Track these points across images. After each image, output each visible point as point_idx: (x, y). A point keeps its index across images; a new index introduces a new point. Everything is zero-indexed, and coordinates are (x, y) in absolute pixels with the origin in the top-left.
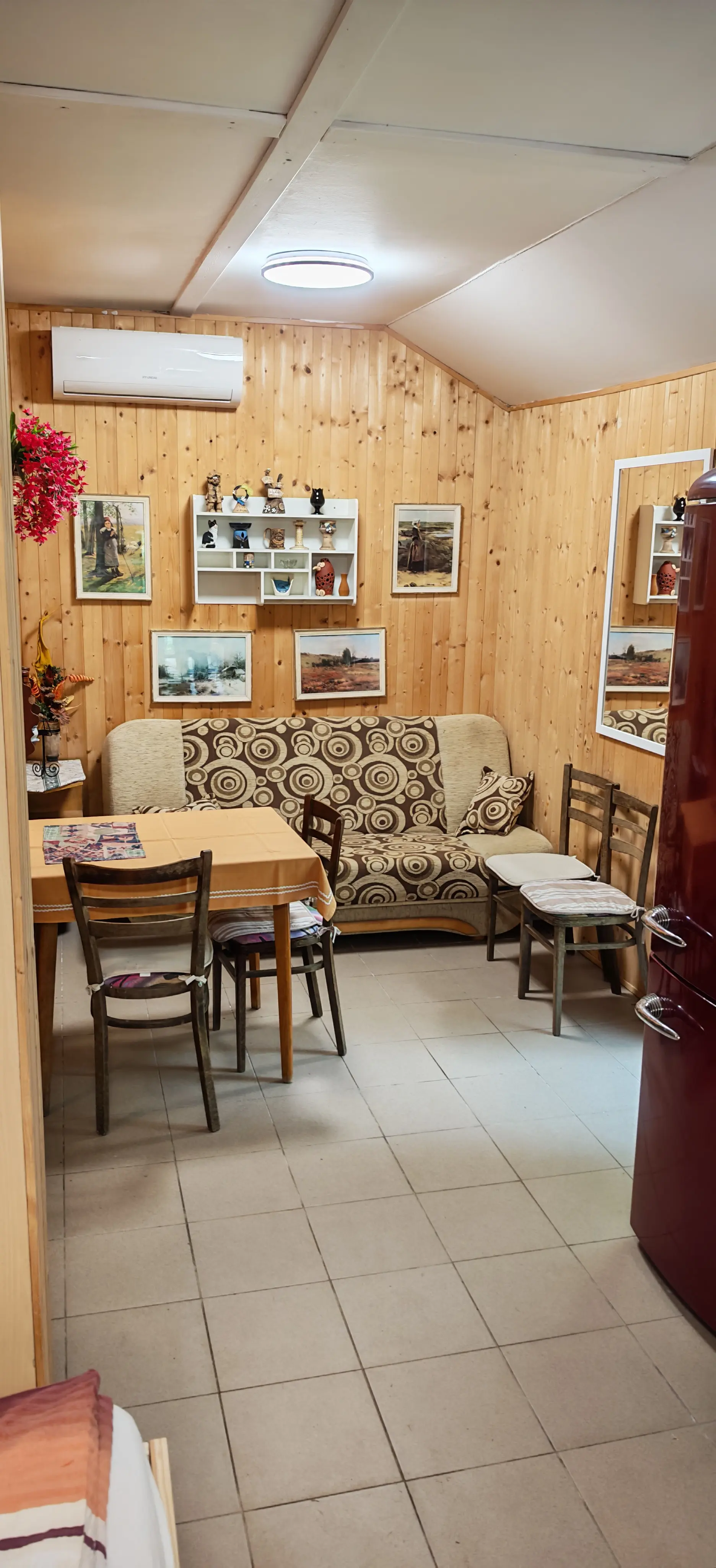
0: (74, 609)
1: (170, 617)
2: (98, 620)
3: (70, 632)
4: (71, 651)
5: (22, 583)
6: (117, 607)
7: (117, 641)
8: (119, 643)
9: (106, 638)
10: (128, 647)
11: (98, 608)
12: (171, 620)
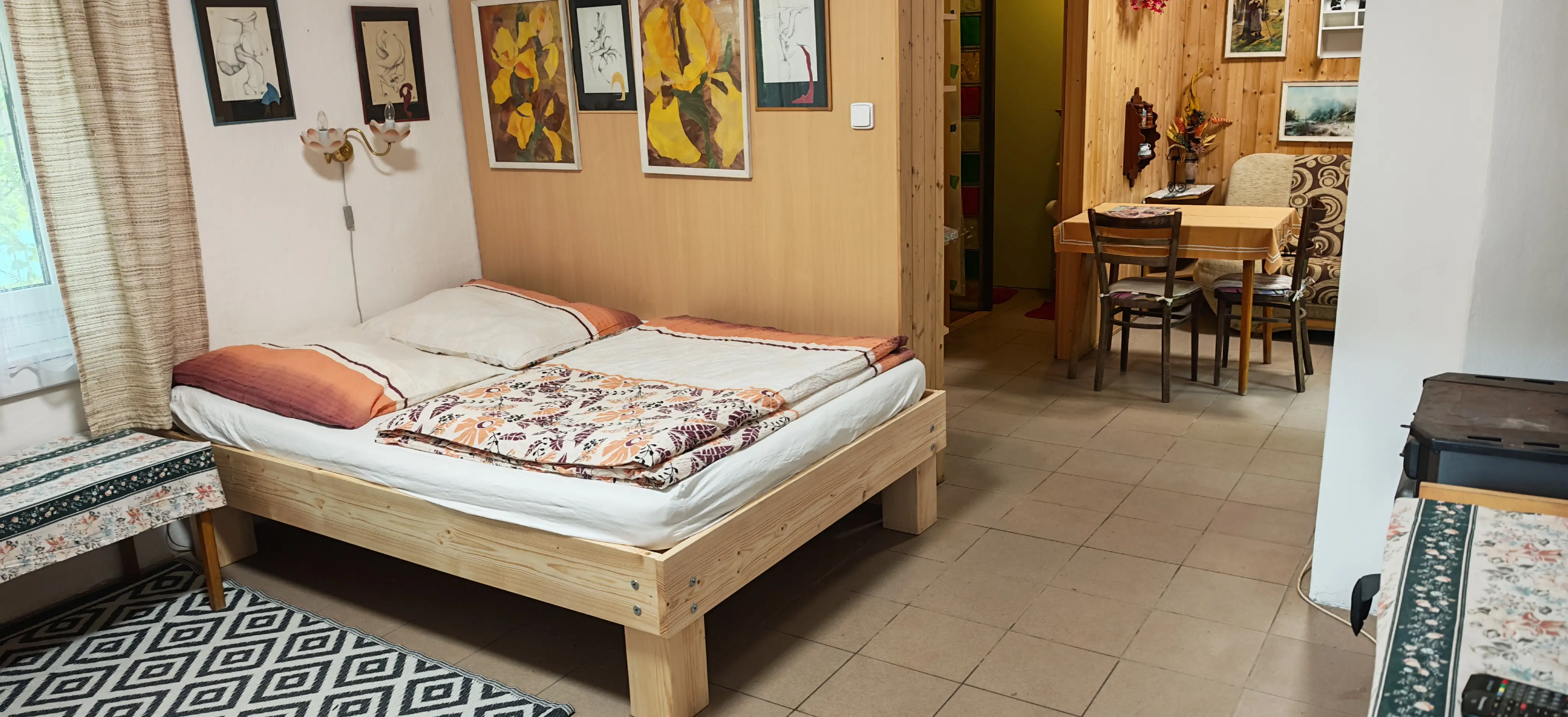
0: (1223, 67)
1: (1300, 70)
2: (1241, 74)
3: (1219, 84)
4: (1217, 100)
5: (1186, 48)
6: (1257, 64)
7: (1254, 91)
8: (1255, 93)
9: (1246, 88)
10: (1263, 96)
11: (1241, 65)
12: (1302, 72)
